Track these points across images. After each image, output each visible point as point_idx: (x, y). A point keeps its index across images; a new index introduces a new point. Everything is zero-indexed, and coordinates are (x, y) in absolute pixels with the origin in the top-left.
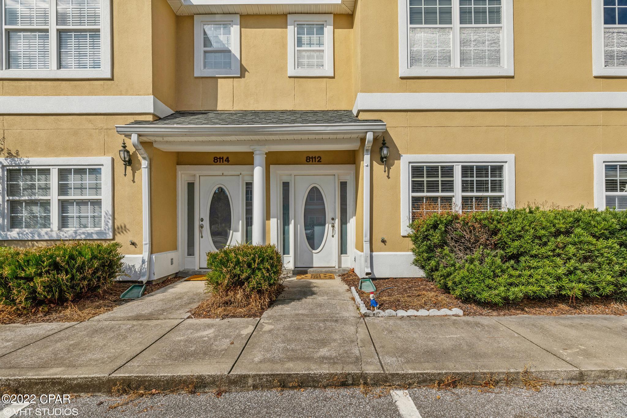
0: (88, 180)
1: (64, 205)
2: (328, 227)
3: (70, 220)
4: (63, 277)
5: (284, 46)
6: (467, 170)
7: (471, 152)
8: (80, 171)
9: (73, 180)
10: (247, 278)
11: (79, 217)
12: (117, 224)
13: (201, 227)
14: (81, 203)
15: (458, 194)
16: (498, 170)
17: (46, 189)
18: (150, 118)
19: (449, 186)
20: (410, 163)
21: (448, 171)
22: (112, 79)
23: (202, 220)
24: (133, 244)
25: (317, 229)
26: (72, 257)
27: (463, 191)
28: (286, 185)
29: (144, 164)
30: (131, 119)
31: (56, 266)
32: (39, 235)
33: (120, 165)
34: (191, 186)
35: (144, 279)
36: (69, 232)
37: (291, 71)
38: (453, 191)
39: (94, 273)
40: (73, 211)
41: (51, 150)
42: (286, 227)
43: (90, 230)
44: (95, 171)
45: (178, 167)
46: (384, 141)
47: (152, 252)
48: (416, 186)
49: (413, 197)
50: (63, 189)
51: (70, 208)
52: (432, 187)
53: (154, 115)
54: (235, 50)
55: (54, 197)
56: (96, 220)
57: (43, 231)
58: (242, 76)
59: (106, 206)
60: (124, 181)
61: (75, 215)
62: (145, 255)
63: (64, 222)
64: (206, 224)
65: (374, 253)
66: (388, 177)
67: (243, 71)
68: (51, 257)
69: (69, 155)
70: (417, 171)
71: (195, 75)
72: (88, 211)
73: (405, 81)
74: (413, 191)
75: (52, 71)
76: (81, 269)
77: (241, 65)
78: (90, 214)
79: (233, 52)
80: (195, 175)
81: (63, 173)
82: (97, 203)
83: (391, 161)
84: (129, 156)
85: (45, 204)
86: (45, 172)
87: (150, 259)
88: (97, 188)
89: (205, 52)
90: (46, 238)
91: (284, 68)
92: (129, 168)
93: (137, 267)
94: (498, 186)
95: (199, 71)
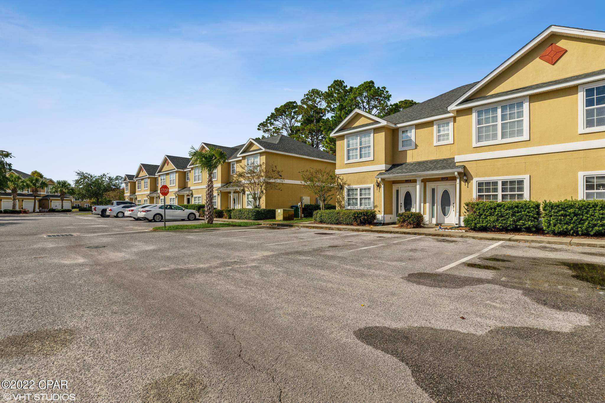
0: (367, 192)
1: (361, 199)
2: (451, 207)
3: (362, 204)
4: (366, 217)
5: (432, 134)
6: (504, 183)
7: (506, 175)
8: (365, 189)
9: (363, 192)
10: (407, 220)
11: (365, 203)
12: (375, 205)
13: (401, 206)
14: (365, 198)
15: (500, 193)
16: (521, 182)
17: (357, 194)
18: (384, 171)
19: (496, 190)
20: (477, 181)
21: (495, 183)
22: (374, 160)
23: (401, 204)
24: (379, 211)
25: (447, 207)
26: (367, 213)
27: (502, 192)
28: (433, 190)
29: (382, 186)
30: (379, 172)
31: (364, 215)
32: (355, 208)
33: (376, 187)
34: (397, 191)
35: (382, 222)
36: (362, 207)
37: (435, 144)
38: (497, 192)
39: (371, 218)
40: (363, 201)
41: (358, 183)
42: (433, 207)
43: (368, 207)
44: (369, 189)
45: (393, 185)
46: (465, 173)
47: (384, 214)
48: (480, 190)
49: (479, 195)
50: (361, 195)
51: (362, 200)
52: (488, 190)
53: (385, 170)
54: (413, 138)
55: (359, 197)
56: (369, 203)
57: (356, 207)
58: (416, 148)
59: (372, 200)
60: (377, 192)
61: (364, 202)
62: (383, 215)
63: (361, 204)
64: (403, 205)
65: (461, 217)
66: (468, 187)
67: (416, 146)
68: (363, 213)
69: (363, 184)
70: (480, 184)
71: (399, 150)
72: (367, 201)
73: (475, 148)
74: (478, 193)
75: (358, 160)
76: (368, 216)
77: (416, 144)
78: (367, 202)
79: (412, 139)
80: (399, 187)
81: (361, 190)
82: (369, 198)
83: (469, 181)
84: (378, 184)
85: (356, 199)
86: (357, 189)
87: (384, 216)
88: (369, 194)
89: (402, 141)
90: (357, 209)
91: (432, 143)
92: (378, 187)
93: (380, 219)
94: (521, 189)
95: (401, 148)
